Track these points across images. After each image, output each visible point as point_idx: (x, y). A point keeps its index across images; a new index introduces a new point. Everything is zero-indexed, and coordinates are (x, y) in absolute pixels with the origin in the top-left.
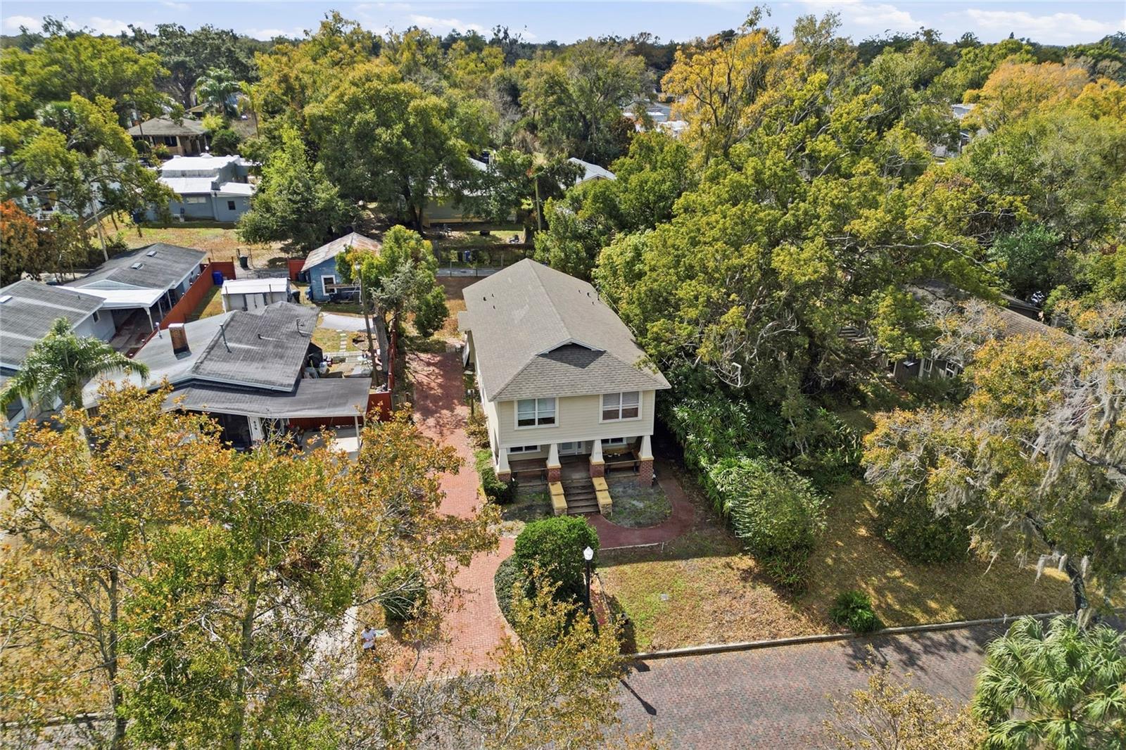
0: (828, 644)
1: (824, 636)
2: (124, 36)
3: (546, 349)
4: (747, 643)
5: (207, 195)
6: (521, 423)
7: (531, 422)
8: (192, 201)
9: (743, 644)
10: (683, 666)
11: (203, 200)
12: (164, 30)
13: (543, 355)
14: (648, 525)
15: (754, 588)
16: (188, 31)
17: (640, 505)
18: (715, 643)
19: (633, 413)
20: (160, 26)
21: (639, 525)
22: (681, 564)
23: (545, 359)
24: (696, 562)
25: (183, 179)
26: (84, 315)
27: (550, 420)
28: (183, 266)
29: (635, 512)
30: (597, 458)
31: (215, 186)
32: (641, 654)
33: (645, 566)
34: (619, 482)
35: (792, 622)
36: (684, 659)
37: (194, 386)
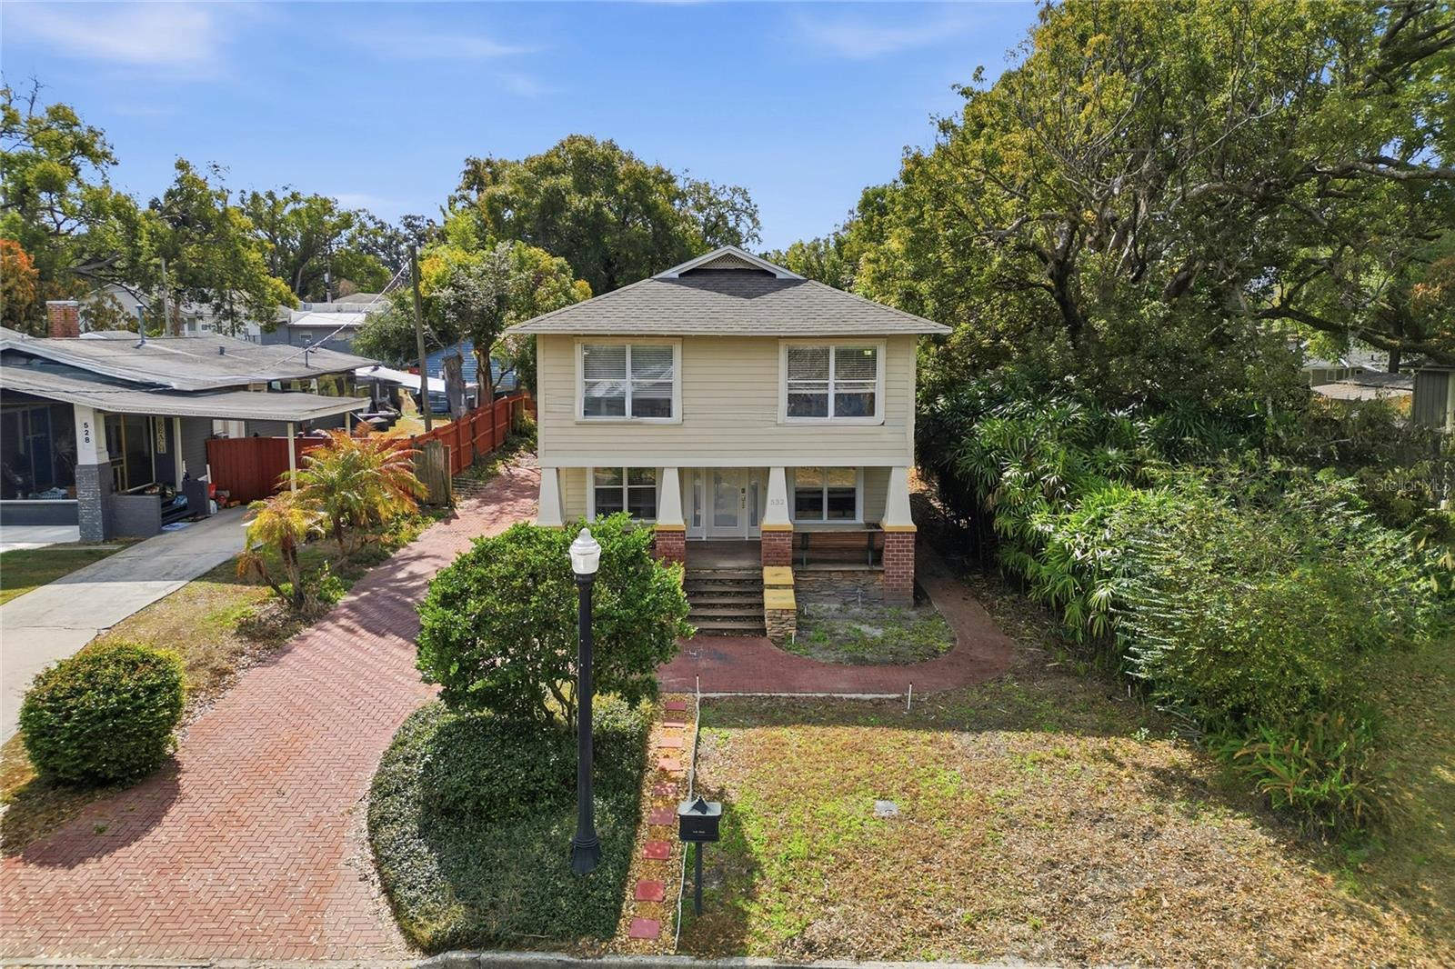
6: (592, 406)
7: (615, 406)
13: (665, 280)
14: (883, 663)
15: (1192, 815)
17: (875, 632)
19: (859, 405)
21: (859, 661)
29: (858, 641)
30: (778, 513)
34: (831, 584)
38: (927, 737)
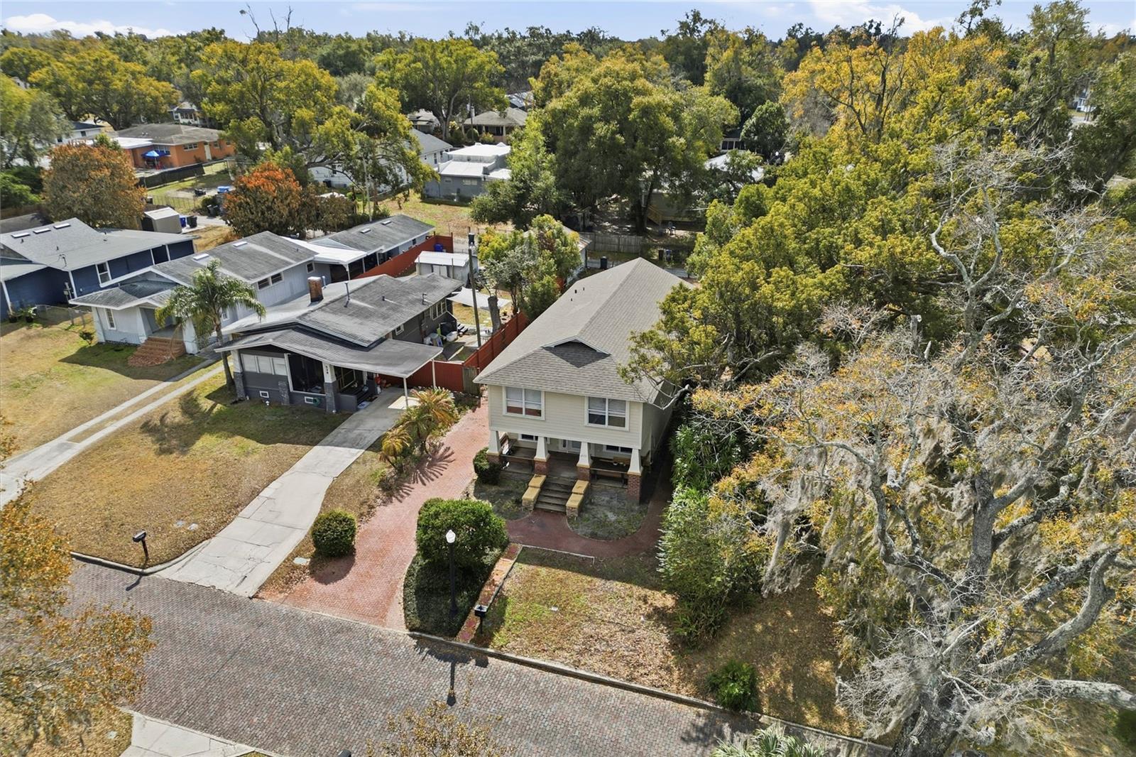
0: (685, 707)
1: (685, 698)
2: (500, 37)
3: (552, 342)
4: (598, 676)
5: (478, 179)
6: (510, 409)
7: (519, 410)
8: (467, 183)
9: (594, 675)
10: (519, 675)
11: (475, 183)
12: (533, 31)
13: (548, 349)
14: (603, 538)
15: (651, 627)
16: (554, 33)
17: (612, 517)
18: (567, 664)
19: (619, 422)
20: (531, 29)
21: (594, 536)
22: (598, 582)
23: (548, 353)
24: (617, 586)
25: (467, 163)
26: (290, 264)
27: (538, 413)
28: (404, 236)
29: (603, 524)
30: (584, 461)
31: (486, 171)
32: (490, 650)
33: (561, 574)
34: (606, 490)
35: (663, 673)
36: (525, 669)
37: (294, 329)
38: (589, 579)
